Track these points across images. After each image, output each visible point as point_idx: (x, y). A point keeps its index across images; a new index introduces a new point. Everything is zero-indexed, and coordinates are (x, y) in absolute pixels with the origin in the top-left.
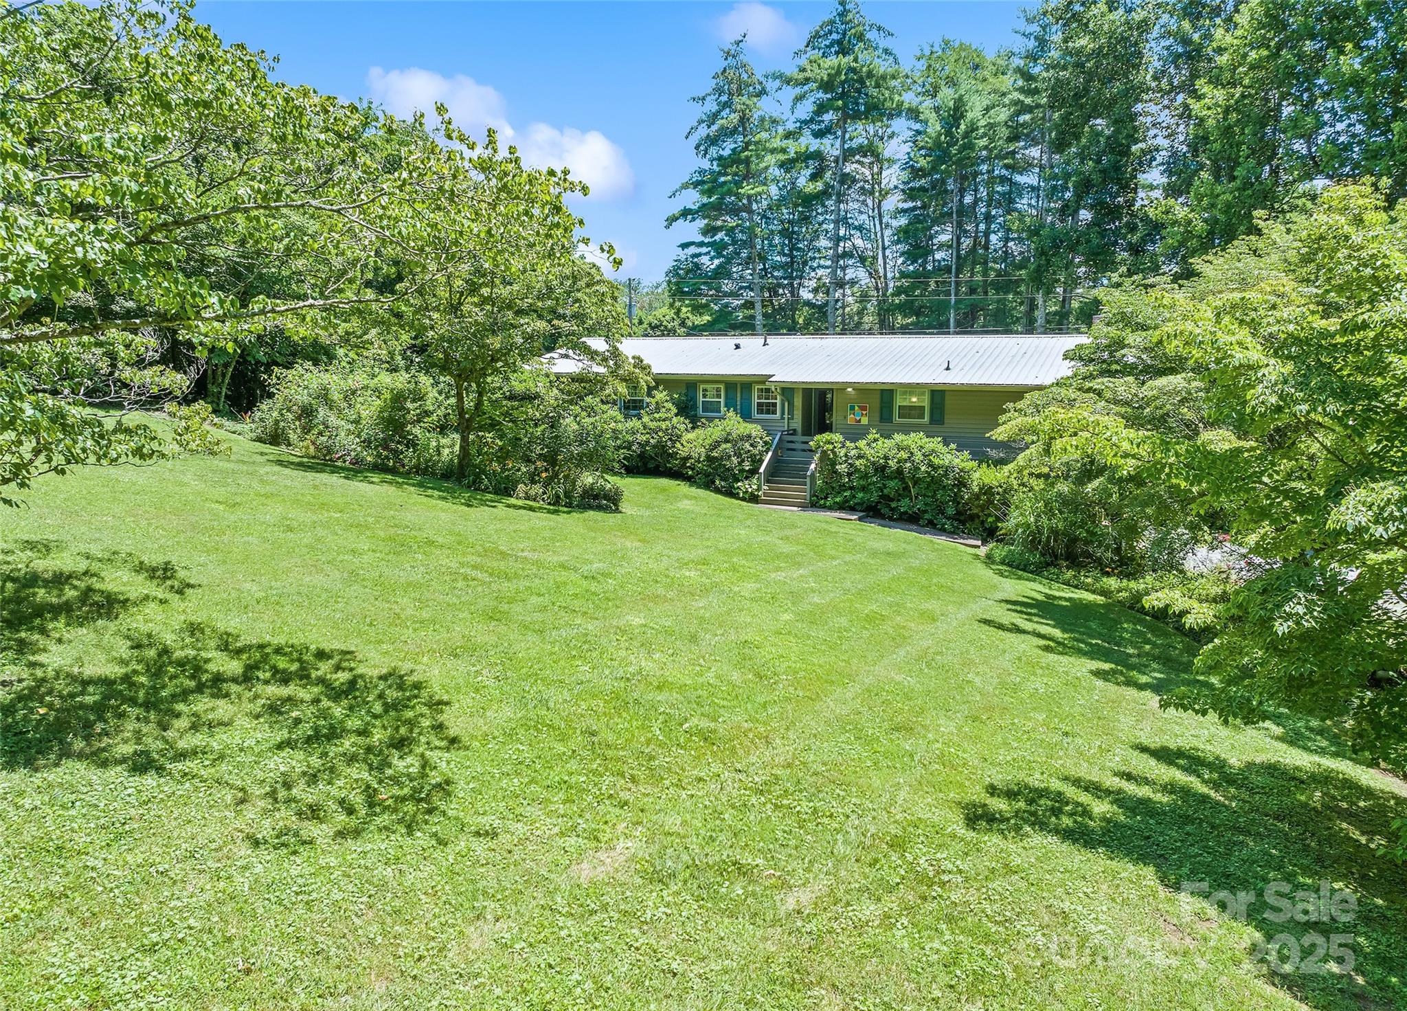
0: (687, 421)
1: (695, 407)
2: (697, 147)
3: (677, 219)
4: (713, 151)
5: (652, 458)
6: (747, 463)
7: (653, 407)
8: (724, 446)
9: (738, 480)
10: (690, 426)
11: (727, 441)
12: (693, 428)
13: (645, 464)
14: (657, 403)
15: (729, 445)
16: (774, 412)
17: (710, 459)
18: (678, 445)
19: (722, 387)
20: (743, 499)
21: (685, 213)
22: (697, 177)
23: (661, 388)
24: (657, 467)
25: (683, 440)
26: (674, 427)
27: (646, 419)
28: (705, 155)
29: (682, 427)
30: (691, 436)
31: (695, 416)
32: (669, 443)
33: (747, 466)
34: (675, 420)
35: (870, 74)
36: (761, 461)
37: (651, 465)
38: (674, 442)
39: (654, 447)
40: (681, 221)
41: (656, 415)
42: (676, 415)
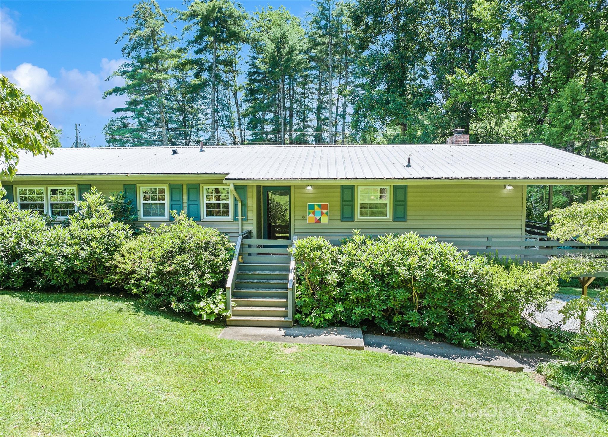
0: (127, 227)
1: (135, 210)
2: (123, 50)
3: (111, 93)
4: (134, 54)
5: (83, 272)
6: (208, 276)
7: (84, 211)
8: (179, 258)
9: (199, 298)
10: (131, 231)
11: (182, 251)
12: (135, 234)
13: (76, 280)
14: (89, 207)
15: (186, 256)
16: (226, 213)
17: (160, 274)
18: (117, 256)
19: (166, 188)
20: (207, 322)
21: (117, 90)
22: (123, 68)
23: (93, 189)
24: (92, 282)
25: (124, 250)
26: (111, 235)
27: (74, 226)
28: (129, 56)
29: (122, 234)
30: (132, 244)
31: (136, 220)
32: (105, 254)
33: (209, 280)
34: (112, 226)
35: (230, 16)
36: (227, 272)
37: (83, 281)
38: (111, 253)
39: (85, 260)
40: (114, 94)
41: (88, 221)
42: (114, 220)
